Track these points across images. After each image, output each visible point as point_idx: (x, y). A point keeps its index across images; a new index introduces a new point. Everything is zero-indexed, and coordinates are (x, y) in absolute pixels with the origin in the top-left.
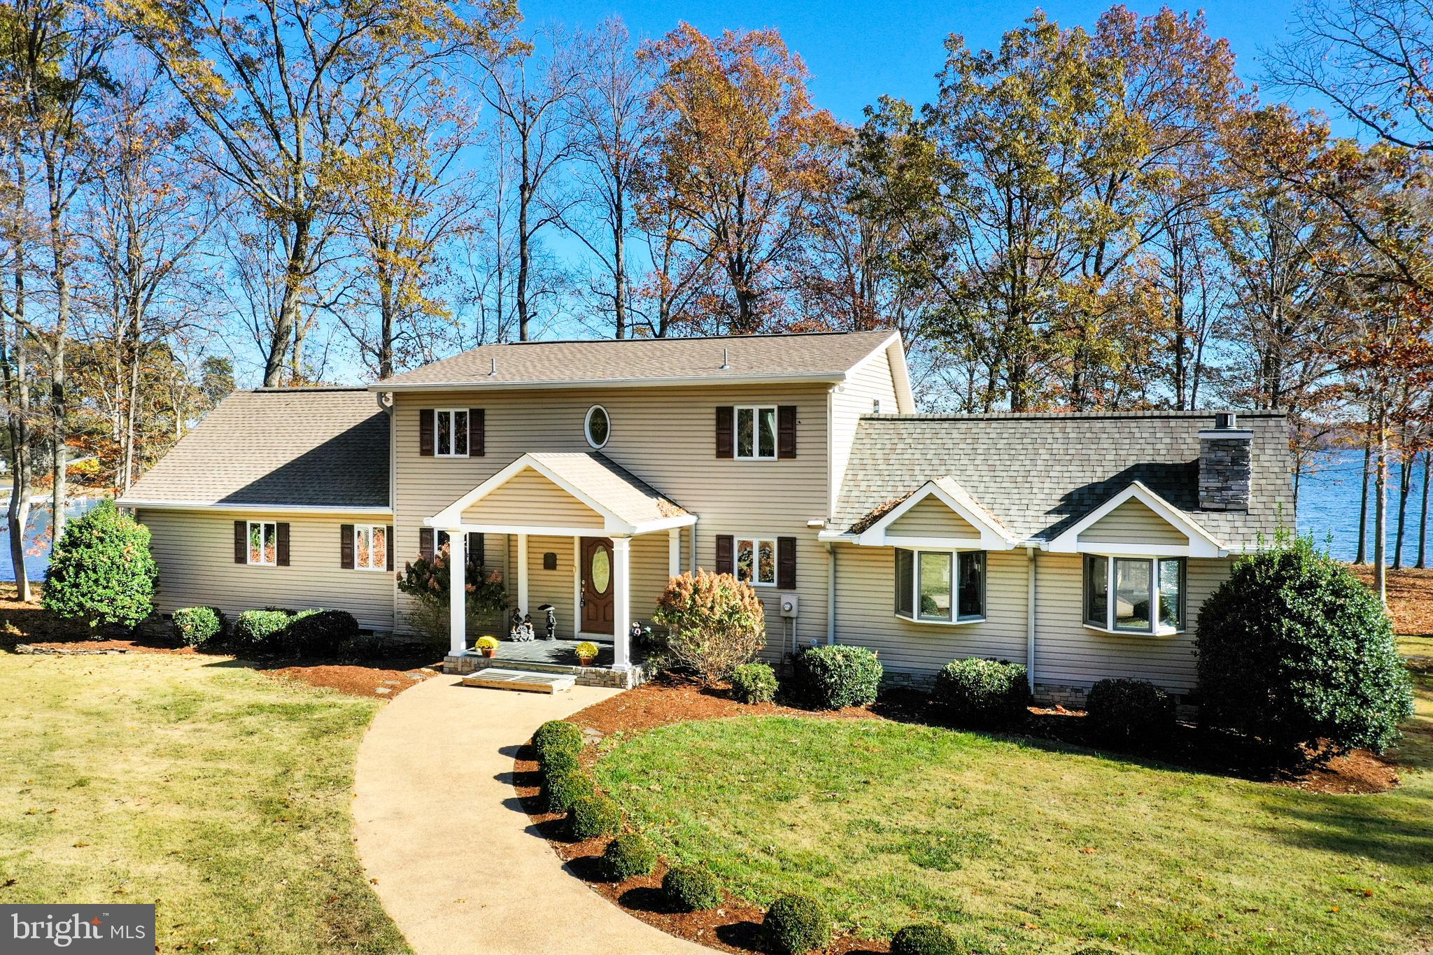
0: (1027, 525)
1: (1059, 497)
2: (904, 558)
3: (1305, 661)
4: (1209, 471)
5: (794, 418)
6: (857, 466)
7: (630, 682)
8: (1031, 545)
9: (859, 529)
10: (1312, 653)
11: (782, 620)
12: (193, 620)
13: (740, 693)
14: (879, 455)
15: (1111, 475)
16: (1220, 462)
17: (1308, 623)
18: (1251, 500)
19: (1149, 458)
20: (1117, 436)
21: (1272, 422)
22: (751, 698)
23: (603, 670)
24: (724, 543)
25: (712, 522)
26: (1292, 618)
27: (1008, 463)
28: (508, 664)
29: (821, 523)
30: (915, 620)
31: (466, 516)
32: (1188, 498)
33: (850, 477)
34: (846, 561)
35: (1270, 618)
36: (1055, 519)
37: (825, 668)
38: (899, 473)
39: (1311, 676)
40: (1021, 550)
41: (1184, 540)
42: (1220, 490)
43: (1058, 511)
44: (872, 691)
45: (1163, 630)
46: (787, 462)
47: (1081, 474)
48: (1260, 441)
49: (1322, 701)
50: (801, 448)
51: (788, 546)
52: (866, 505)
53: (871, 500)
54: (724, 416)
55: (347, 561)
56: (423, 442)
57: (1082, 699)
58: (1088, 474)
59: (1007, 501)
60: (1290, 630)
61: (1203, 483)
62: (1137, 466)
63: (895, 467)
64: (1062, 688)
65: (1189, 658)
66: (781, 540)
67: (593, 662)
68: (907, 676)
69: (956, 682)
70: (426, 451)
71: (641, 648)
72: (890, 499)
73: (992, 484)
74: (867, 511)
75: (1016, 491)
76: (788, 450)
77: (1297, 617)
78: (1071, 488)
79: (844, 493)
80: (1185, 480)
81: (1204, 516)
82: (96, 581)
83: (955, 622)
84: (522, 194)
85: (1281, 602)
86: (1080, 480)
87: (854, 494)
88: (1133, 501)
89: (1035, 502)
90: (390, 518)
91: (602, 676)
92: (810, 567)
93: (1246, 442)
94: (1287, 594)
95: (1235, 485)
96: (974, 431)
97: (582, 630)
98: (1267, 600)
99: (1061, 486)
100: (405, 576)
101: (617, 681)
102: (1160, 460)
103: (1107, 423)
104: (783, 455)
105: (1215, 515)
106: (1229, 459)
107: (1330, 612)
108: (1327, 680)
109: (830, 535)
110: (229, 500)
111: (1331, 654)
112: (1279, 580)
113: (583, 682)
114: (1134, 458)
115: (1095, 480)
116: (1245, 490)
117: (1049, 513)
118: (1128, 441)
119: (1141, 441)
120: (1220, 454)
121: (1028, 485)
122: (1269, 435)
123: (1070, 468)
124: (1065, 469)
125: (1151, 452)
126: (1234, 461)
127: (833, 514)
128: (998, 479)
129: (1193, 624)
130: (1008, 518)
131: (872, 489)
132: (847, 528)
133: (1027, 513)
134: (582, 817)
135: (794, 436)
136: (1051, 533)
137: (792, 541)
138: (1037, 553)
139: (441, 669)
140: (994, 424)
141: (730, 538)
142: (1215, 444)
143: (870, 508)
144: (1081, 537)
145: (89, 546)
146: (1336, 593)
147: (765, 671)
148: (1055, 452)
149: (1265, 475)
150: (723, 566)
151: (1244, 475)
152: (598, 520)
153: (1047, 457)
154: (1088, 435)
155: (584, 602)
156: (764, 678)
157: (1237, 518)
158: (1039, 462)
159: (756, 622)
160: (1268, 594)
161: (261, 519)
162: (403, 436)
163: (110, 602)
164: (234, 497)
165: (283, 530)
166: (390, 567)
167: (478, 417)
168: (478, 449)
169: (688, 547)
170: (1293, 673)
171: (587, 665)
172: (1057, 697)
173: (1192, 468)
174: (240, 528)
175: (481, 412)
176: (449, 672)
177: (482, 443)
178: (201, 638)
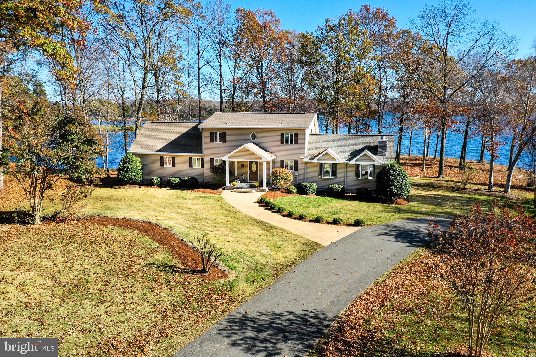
0: (345, 158)
2: (321, 165)
4: (379, 148)
5: (298, 136)
6: (310, 145)
7: (267, 190)
8: (346, 162)
9: (312, 159)
10: (394, 182)
11: (295, 178)
12: (156, 180)
13: (289, 192)
14: (314, 143)
15: (361, 148)
16: (381, 146)
17: (394, 177)
18: (387, 153)
20: (363, 139)
22: (292, 193)
23: (262, 188)
24: (282, 162)
25: (280, 157)
27: (341, 145)
28: (240, 188)
29: (303, 157)
30: (323, 177)
31: (230, 157)
32: (375, 153)
33: (308, 148)
34: (309, 166)
35: (388, 176)
36: (350, 157)
37: (307, 187)
39: (394, 186)
40: (344, 163)
41: (374, 161)
42: (381, 151)
44: (315, 191)
45: (370, 178)
46: (296, 145)
47: (355, 148)
49: (396, 190)
50: (299, 142)
51: (296, 162)
54: (282, 135)
55: (191, 166)
56: (211, 139)
57: (355, 191)
59: (341, 153)
60: (391, 178)
61: (378, 150)
62: (366, 146)
63: (318, 146)
65: (374, 183)
67: (259, 187)
68: (321, 188)
69: (332, 189)
70: (212, 141)
71: (268, 184)
72: (317, 153)
73: (338, 149)
75: (343, 151)
76: (296, 143)
77: (392, 176)
78: (354, 150)
79: (308, 151)
80: (375, 149)
81: (378, 156)
82: (132, 171)
83: (331, 177)
87: (310, 151)
88: (365, 154)
89: (346, 153)
90: (203, 156)
91: (262, 190)
92: (301, 167)
93: (386, 142)
94: (391, 172)
95: (384, 150)
96: (334, 138)
97: (250, 181)
98: (388, 173)
99: (351, 150)
101: (265, 190)
102: (371, 145)
103: (361, 137)
104: (295, 143)
105: (380, 156)
107: (398, 175)
108: (396, 187)
109: (305, 160)
111: (398, 182)
112: (390, 169)
113: (257, 191)
114: (366, 144)
115: (359, 149)
116: (386, 151)
118: (365, 141)
119: (367, 141)
121: (345, 150)
122: (391, 140)
123: (353, 146)
125: (369, 143)
126: (384, 146)
127: (306, 156)
129: (375, 177)
130: (341, 157)
131: (313, 150)
132: (309, 159)
133: (345, 155)
134: (281, 209)
135: (297, 140)
136: (350, 160)
138: (347, 163)
139: (224, 189)
140: (338, 136)
141: (284, 161)
142: (381, 143)
143: (314, 154)
144: (356, 161)
145: (129, 163)
146: (399, 171)
147: (294, 188)
149: (390, 148)
150: (282, 166)
151: (386, 148)
152: (260, 158)
153: (349, 144)
154: (357, 139)
155: (250, 174)
156: (294, 189)
157: (384, 157)
158: (347, 145)
159: (291, 178)
160: (388, 171)
161: (168, 156)
162: (206, 138)
163: (135, 176)
164: (160, 151)
165: (173, 159)
166: (202, 166)
167: (224, 134)
168: (225, 141)
169: (274, 161)
170: (392, 186)
171: (257, 187)
172: (350, 191)
173: (376, 147)
174: (162, 158)
175: (225, 133)
176: (226, 190)
177: (226, 139)
178: (158, 183)
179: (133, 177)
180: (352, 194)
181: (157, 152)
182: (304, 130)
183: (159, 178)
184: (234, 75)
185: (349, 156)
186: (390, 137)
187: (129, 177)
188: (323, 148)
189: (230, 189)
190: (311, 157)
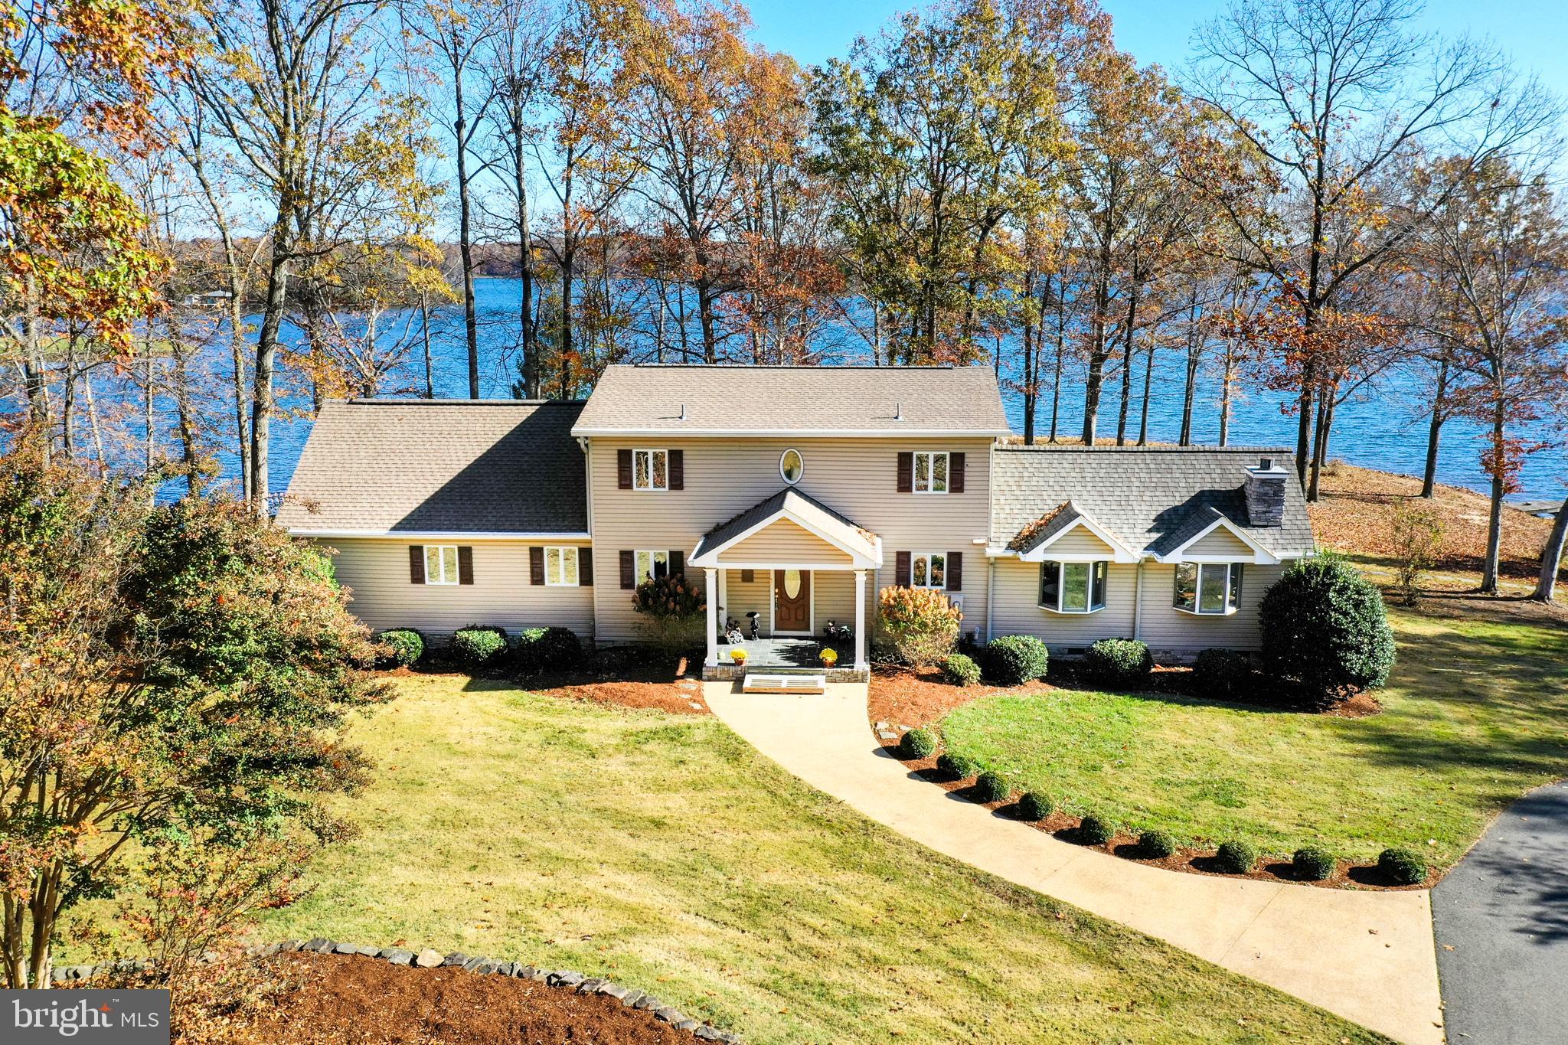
0: (1138, 540)
1: (1154, 518)
2: (1052, 570)
3: (1346, 638)
4: (1256, 502)
5: (963, 462)
7: (870, 676)
8: (1145, 556)
9: (1019, 545)
10: (1348, 632)
12: (404, 643)
13: (953, 677)
15: (1187, 499)
16: (1266, 494)
17: (1346, 614)
18: (1284, 519)
19: (1209, 485)
20: (1183, 467)
22: (966, 683)
23: (849, 669)
24: (903, 558)
25: (893, 541)
26: (1335, 610)
27: (1111, 489)
28: (759, 669)
29: (982, 541)
30: (1060, 611)
31: (722, 556)
32: (1241, 517)
34: (1003, 573)
35: (1322, 611)
36: (1155, 536)
37: (1016, 657)
38: (1031, 498)
39: (1349, 648)
40: (1140, 560)
41: (1250, 551)
42: (1264, 512)
43: (1155, 529)
44: (1044, 667)
45: (1232, 611)
46: (956, 495)
47: (1166, 499)
49: (1355, 662)
50: (965, 484)
51: (955, 558)
52: (1014, 525)
53: (1017, 521)
54: (905, 460)
55: (537, 578)
56: (621, 477)
57: (1169, 657)
58: (1170, 498)
59: (1118, 521)
60: (1336, 620)
61: (1253, 508)
62: (1202, 492)
63: (1027, 493)
64: (1157, 651)
66: (950, 554)
67: (838, 664)
69: (1110, 660)
70: (625, 483)
71: (872, 650)
72: (1032, 520)
73: (1104, 507)
74: (1017, 531)
75: (1123, 512)
76: (957, 486)
77: (1339, 610)
78: (1161, 510)
79: (994, 515)
80: (1237, 503)
81: (1254, 531)
83: (1089, 612)
85: (1328, 601)
86: (1165, 503)
87: (1002, 516)
88: (1222, 527)
89: (1138, 521)
90: (590, 542)
91: (847, 675)
92: (972, 575)
93: (1283, 481)
94: (1331, 595)
95: (1275, 509)
97: (778, 629)
99: (1153, 508)
102: (1217, 487)
104: (952, 490)
105: (1261, 530)
106: (1272, 492)
107: (1358, 605)
108: (1358, 651)
109: (994, 551)
110: (399, 527)
111: (1359, 632)
112: (1327, 587)
113: (834, 679)
114: (1199, 485)
115: (1177, 503)
116: (1281, 513)
118: (1191, 471)
119: (1201, 471)
120: (1266, 488)
121: (1130, 508)
123: (1157, 494)
124: (1153, 494)
125: (1210, 480)
126: (1275, 494)
127: (992, 534)
129: (1251, 608)
130: (1125, 535)
131: (1015, 511)
132: (1005, 545)
133: (1136, 531)
135: (962, 476)
136: (1160, 548)
137: (959, 555)
138: (1152, 561)
139: (702, 676)
140: (1093, 456)
141: (908, 554)
142: (1261, 482)
143: (1019, 527)
144: (1184, 552)
146: (1358, 593)
148: (1143, 480)
150: (903, 576)
151: (1280, 502)
152: (848, 559)
153: (1138, 484)
154: (1163, 466)
155: (778, 606)
156: (970, 666)
157: (1276, 532)
158: (1134, 489)
160: (1320, 594)
161: (440, 545)
162: (600, 473)
165: (465, 554)
166: (587, 580)
167: (676, 457)
168: (677, 483)
170: (1339, 647)
171: (832, 666)
173: (1240, 492)
174: (416, 552)
175: (680, 453)
176: (709, 680)
177: (681, 479)
178: (413, 657)
180: (1164, 669)
181: (394, 529)
182: (987, 441)
183: (415, 631)
184: (568, 194)
185: (1150, 531)
188: (1049, 502)
189: (724, 676)
190: (1011, 540)
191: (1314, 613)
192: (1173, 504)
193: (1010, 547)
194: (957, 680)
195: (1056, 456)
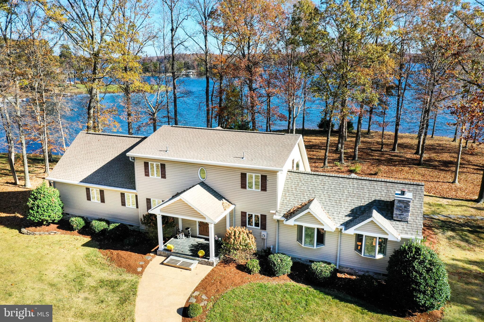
0: (339, 220)
1: (350, 210)
2: (300, 228)
3: (419, 286)
4: (397, 209)
5: (266, 179)
6: (286, 190)
7: (215, 264)
8: (340, 228)
9: (287, 217)
10: (421, 284)
11: (262, 241)
12: (76, 223)
13: (249, 270)
14: (293, 187)
15: (367, 203)
16: (401, 207)
17: (421, 274)
18: (409, 218)
19: (379, 198)
20: (370, 187)
21: (419, 188)
22: (252, 273)
23: (206, 260)
24: (243, 214)
25: (241, 207)
26: (416, 272)
27: (334, 195)
29: (274, 212)
30: (303, 246)
31: (161, 210)
32: (390, 215)
33: (284, 195)
35: (410, 270)
36: (348, 219)
37: (275, 265)
38: (299, 195)
40: (336, 229)
42: (400, 215)
43: (349, 215)
44: (289, 270)
45: (379, 256)
46: (264, 192)
47: (357, 202)
48: (415, 195)
49: (422, 299)
50: (268, 188)
51: (264, 217)
52: (289, 207)
53: (290, 205)
54: (243, 176)
55: (123, 204)
56: (145, 172)
57: (353, 272)
58: (359, 202)
59: (333, 210)
60: (416, 276)
61: (395, 212)
62: (375, 200)
63: (299, 192)
64: (347, 268)
66: (261, 215)
68: (300, 259)
69: (314, 273)
70: (147, 174)
72: (297, 205)
73: (329, 203)
74: (289, 209)
75: (336, 206)
76: (264, 188)
77: (418, 272)
78: (354, 207)
79: (282, 201)
80: (390, 208)
81: (394, 222)
82: (44, 210)
83: (314, 247)
84: (172, 33)
85: (414, 267)
86: (356, 204)
87: (285, 202)
88: (372, 221)
89: (342, 211)
90: (136, 193)
91: (206, 262)
92: (270, 225)
93: (409, 202)
94: (416, 264)
95: (405, 214)
96: (324, 180)
97: (199, 234)
98: (409, 265)
99: (351, 206)
100: (143, 219)
101: (211, 264)
102: (382, 199)
103: (367, 182)
104: (262, 190)
105: (398, 223)
106: (404, 206)
107: (429, 271)
108: (424, 293)
109: (277, 217)
111: (427, 284)
112: (414, 258)
113: (201, 263)
114: (374, 197)
115: (362, 205)
116: (408, 216)
117: (346, 216)
118: (373, 190)
119: (377, 190)
120: (401, 204)
121: (340, 204)
122: (418, 193)
123: (354, 199)
124: (352, 199)
125: (380, 195)
127: (278, 209)
128: (331, 201)
130: (333, 217)
131: (291, 200)
132: (282, 215)
133: (340, 215)
135: (266, 185)
138: (342, 231)
140: (331, 178)
141: (245, 213)
142: (400, 199)
143: (290, 207)
144: (355, 230)
145: (40, 200)
146: (430, 264)
147: (256, 261)
148: (349, 192)
149: (415, 208)
150: (243, 224)
151: (408, 211)
153: (347, 194)
154: (361, 186)
155: (200, 225)
156: (256, 266)
157: (404, 224)
158: (344, 195)
159: (253, 246)
160: (410, 263)
161: (95, 189)
162: (139, 170)
163: (49, 216)
164: (85, 181)
165: (102, 192)
166: (137, 207)
167: (163, 166)
168: (164, 176)
169: (232, 214)
170: (414, 289)
171: (202, 257)
172: (345, 270)
173: (392, 203)
174: (88, 189)
176: (159, 255)
177: (165, 175)
178: (79, 228)
179: (47, 218)
180: (348, 276)
181: (81, 182)
182: (274, 173)
183: (83, 217)
186: (415, 187)
187: (40, 218)
188: (306, 198)
189: (164, 255)
190: (285, 213)
191: (405, 271)
192: (360, 205)
193: (284, 216)
194: (249, 272)
195: (315, 177)
